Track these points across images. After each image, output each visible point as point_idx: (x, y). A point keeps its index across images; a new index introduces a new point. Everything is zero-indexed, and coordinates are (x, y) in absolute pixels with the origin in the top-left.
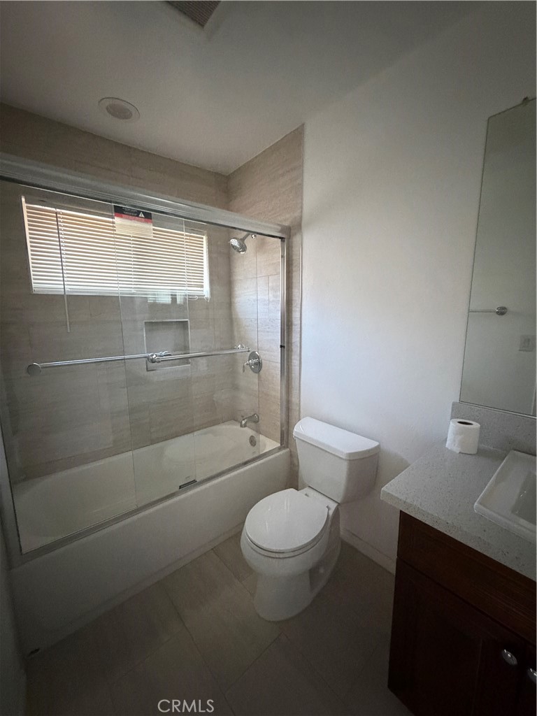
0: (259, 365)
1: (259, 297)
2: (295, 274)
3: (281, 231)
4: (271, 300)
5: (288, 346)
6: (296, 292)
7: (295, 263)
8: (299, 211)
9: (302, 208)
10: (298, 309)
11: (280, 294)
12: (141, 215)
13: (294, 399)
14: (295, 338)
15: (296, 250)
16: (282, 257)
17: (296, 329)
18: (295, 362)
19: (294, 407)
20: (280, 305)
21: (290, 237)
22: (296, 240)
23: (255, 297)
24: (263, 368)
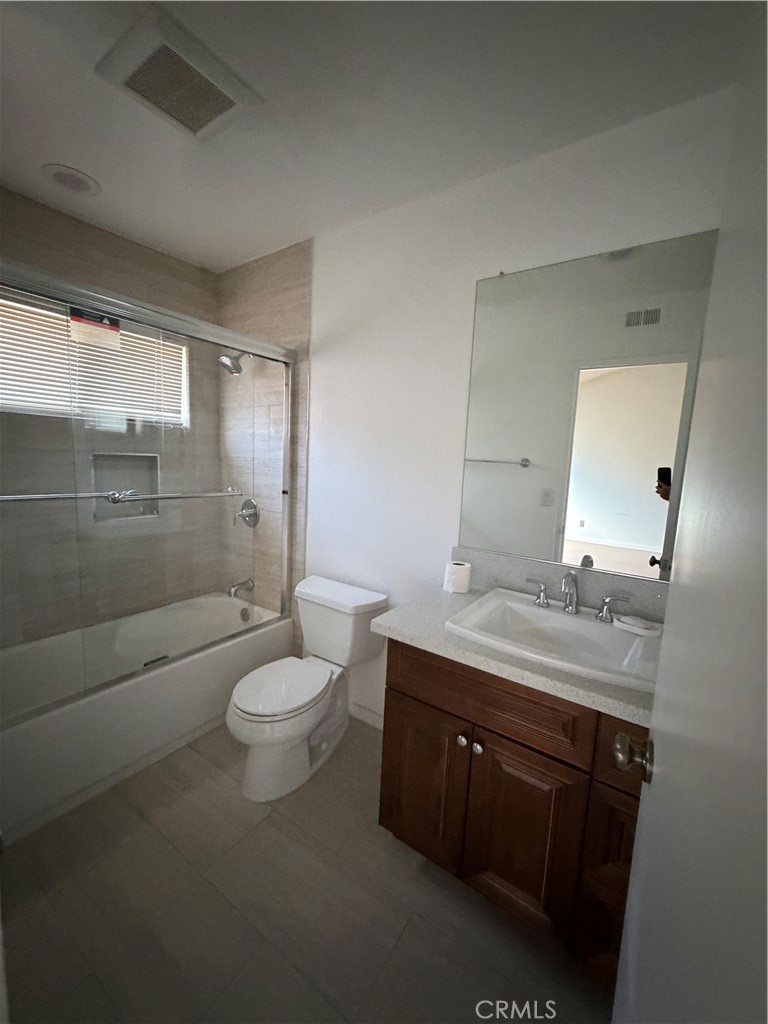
0: (255, 517)
1: (256, 432)
2: (301, 409)
3: (284, 356)
4: (273, 435)
5: (292, 492)
6: (301, 428)
7: (301, 395)
8: (307, 335)
9: (310, 332)
10: (305, 449)
11: (284, 429)
12: (106, 321)
13: (298, 557)
14: (301, 482)
15: (302, 379)
16: (287, 385)
17: (301, 471)
18: (300, 511)
19: (298, 566)
20: (283, 442)
21: (295, 364)
22: (303, 366)
23: (250, 431)
24: (261, 520)
